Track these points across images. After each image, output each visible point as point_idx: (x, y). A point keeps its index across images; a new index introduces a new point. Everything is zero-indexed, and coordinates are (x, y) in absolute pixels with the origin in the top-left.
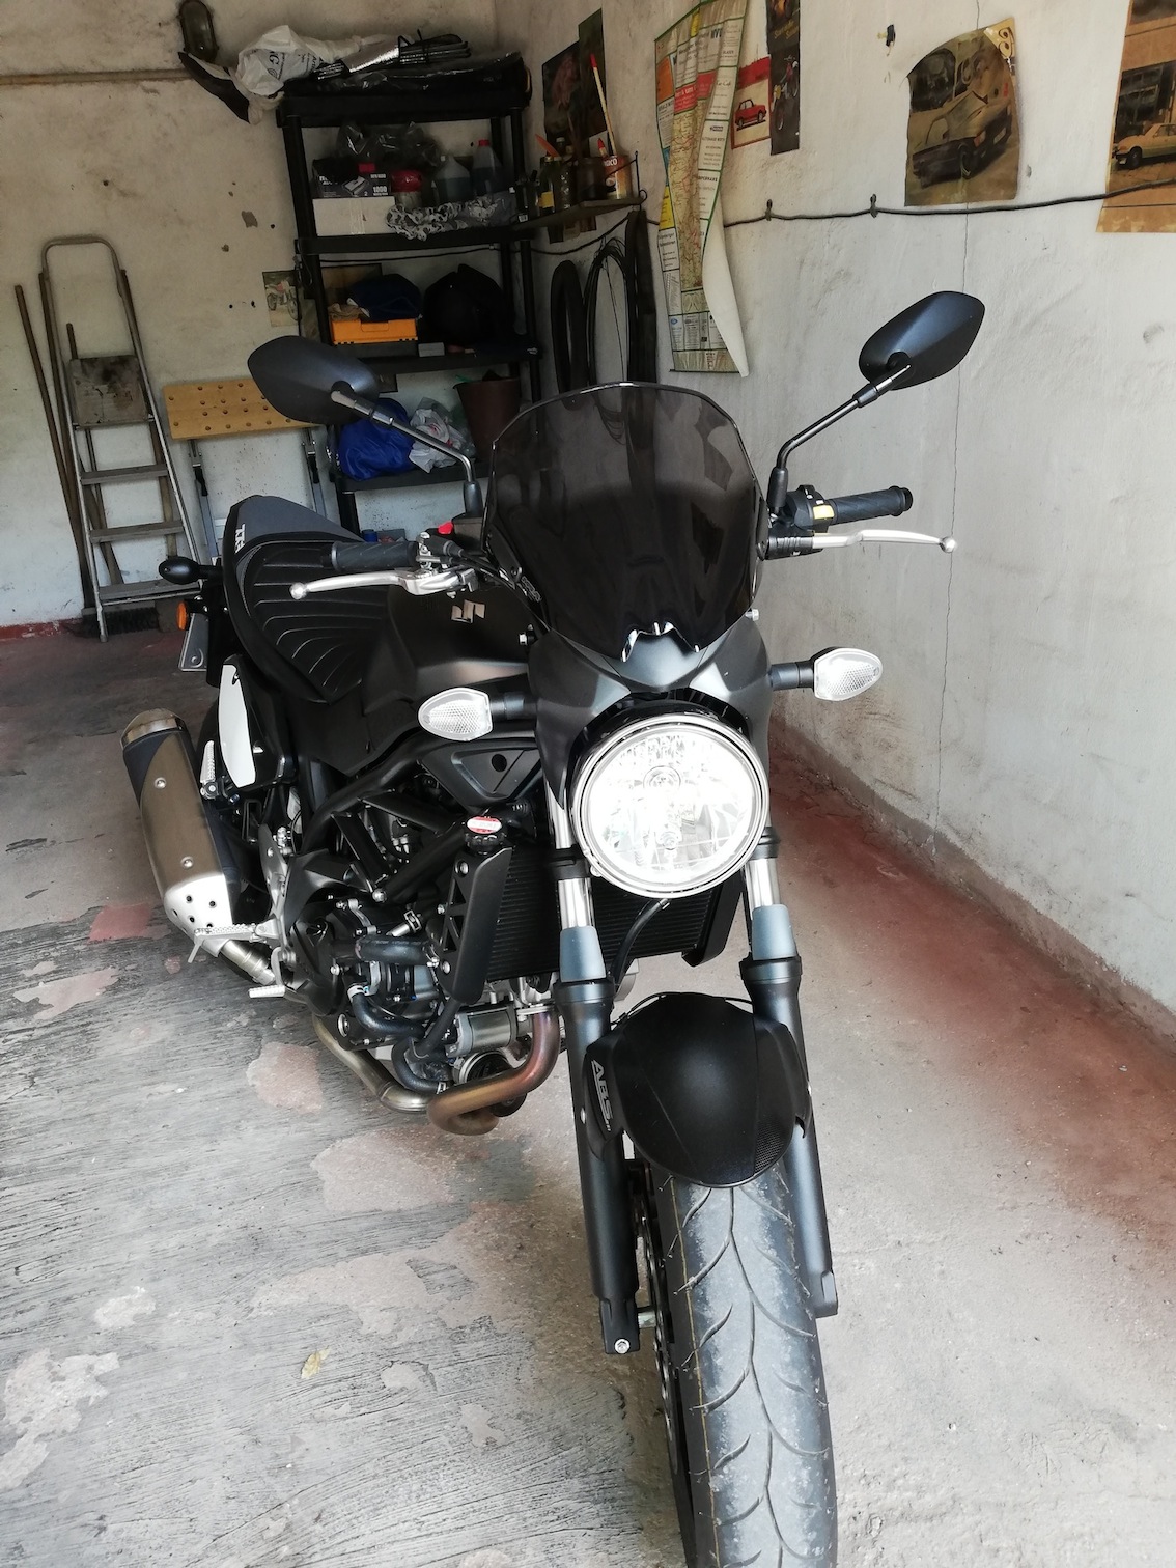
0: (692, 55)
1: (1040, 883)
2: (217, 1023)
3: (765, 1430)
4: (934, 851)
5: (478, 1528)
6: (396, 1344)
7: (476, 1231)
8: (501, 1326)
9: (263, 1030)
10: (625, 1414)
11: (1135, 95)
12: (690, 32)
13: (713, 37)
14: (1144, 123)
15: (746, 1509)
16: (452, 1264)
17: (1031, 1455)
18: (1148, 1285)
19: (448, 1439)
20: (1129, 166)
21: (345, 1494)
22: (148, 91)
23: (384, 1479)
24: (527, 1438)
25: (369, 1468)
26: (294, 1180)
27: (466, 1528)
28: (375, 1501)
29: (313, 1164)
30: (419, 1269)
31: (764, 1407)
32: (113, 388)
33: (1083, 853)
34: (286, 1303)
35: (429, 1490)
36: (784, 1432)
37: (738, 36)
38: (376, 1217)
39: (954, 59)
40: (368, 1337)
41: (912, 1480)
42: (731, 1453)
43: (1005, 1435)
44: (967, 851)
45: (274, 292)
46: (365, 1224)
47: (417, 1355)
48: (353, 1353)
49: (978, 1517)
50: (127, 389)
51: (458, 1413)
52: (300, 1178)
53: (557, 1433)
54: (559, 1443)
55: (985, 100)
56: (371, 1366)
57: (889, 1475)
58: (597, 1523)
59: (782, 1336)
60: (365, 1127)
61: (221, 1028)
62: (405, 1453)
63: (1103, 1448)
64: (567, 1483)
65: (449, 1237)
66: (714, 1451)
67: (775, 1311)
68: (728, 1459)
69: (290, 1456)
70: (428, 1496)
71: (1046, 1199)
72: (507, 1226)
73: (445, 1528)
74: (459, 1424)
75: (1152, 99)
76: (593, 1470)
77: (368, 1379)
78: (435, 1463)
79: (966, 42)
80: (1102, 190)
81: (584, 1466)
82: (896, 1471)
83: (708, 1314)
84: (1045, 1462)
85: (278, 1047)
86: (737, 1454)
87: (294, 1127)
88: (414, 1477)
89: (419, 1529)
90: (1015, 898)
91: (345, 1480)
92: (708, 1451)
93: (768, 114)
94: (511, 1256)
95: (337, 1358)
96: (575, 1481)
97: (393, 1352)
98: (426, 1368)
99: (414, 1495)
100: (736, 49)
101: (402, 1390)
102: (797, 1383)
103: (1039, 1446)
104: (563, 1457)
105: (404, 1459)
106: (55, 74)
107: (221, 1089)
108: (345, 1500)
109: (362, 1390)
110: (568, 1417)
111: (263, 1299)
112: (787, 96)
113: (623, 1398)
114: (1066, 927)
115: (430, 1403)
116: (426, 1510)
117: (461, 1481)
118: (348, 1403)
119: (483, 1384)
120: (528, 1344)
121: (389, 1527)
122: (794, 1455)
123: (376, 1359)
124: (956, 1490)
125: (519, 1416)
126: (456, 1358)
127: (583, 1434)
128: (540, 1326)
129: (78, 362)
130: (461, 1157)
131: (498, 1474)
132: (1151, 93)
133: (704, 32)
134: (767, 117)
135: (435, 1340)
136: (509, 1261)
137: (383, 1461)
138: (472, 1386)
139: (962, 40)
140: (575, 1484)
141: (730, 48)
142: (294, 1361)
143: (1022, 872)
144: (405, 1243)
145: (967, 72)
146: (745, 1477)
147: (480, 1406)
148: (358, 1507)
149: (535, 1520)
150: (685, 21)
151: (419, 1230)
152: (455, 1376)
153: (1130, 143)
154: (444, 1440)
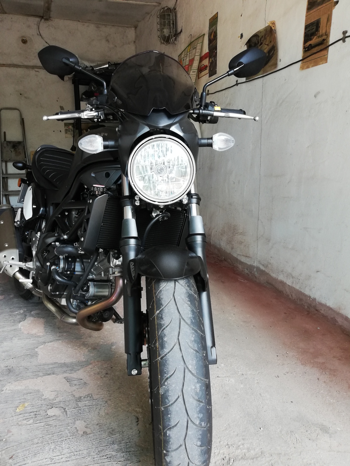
0: (188, 57)
1: (290, 275)
2: (12, 312)
3: (182, 366)
4: (256, 273)
5: (75, 461)
6: (55, 402)
7: (91, 369)
8: (95, 397)
9: (28, 314)
10: (138, 424)
11: (309, 31)
12: (188, 51)
13: (194, 49)
14: (312, 37)
15: (174, 400)
16: (81, 378)
17: (290, 437)
18: (331, 387)
19: (68, 431)
20: (308, 50)
21: (24, 449)
22: (36, 71)
23: (41, 444)
24: (100, 431)
25: (36, 441)
26: (28, 354)
27: (70, 461)
28: (35, 451)
29: (36, 350)
30: (68, 380)
31: (182, 356)
32: (15, 150)
33: (302, 261)
34: (16, 389)
35: (58, 448)
36: (190, 367)
37: (200, 47)
38: (56, 365)
39: (259, 37)
40: (44, 399)
41: (246, 446)
42: (168, 376)
43: (281, 431)
44: (266, 270)
45: (67, 128)
46: (51, 366)
47: (62, 405)
48: (38, 404)
49: (271, 458)
50: (20, 151)
51: (74, 423)
52: (30, 353)
53: (111, 430)
54: (112, 433)
55: (268, 45)
56: (44, 408)
57: (237, 444)
58: (122, 459)
59: (191, 330)
60: (57, 340)
61: (13, 313)
62: (50, 436)
63: (317, 435)
64: (113, 446)
65: (82, 370)
66: (162, 376)
67: (189, 322)
68: (167, 379)
69: (6, 437)
70: (57, 450)
71: (294, 363)
72: (103, 368)
73: (62, 461)
74: (74, 426)
75: (314, 30)
76: (123, 442)
77: (41, 412)
78: (62, 439)
79: (263, 31)
80: (301, 58)
81: (120, 441)
82: (240, 443)
83: (163, 322)
84: (296, 440)
85: (32, 318)
86: (171, 376)
87: (32, 339)
88: (53, 444)
89: (51, 461)
90: (282, 283)
91: (25, 445)
92: (159, 377)
93: (208, 67)
94: (103, 376)
95: (31, 406)
96: (116, 445)
97: (53, 404)
98: (65, 409)
99: (51, 450)
100: (200, 51)
101: (54, 416)
102: (196, 349)
103: (293, 435)
104: (112, 438)
105: (50, 438)
106: (10, 65)
107: (8, 329)
108: (24, 451)
109: (39, 415)
110: (116, 425)
111: (8, 388)
112: (213, 60)
113: (138, 419)
114: (298, 288)
115: (64, 420)
116: (55, 455)
117: (71, 445)
118: (32, 420)
119: (85, 414)
120: (105, 402)
121: (39, 460)
122: (194, 377)
123: (46, 406)
124: (263, 449)
125: (97, 424)
126: (77, 406)
127: (121, 430)
128: (110, 397)
129: (6, 142)
130: (90, 348)
131: (86, 443)
132: (313, 28)
133: (191, 49)
134: (208, 68)
135: (70, 401)
136: (101, 378)
137: (42, 438)
138: (81, 415)
139: (261, 31)
140: (116, 447)
141: (198, 51)
142: (15, 406)
143: (284, 273)
144: (65, 372)
145: (262, 39)
146: (174, 386)
147: (83, 421)
148: (28, 454)
149: (98, 458)
150: (186, 49)
151: (70, 368)
152: (75, 412)
153: (308, 44)
154: (67, 432)
